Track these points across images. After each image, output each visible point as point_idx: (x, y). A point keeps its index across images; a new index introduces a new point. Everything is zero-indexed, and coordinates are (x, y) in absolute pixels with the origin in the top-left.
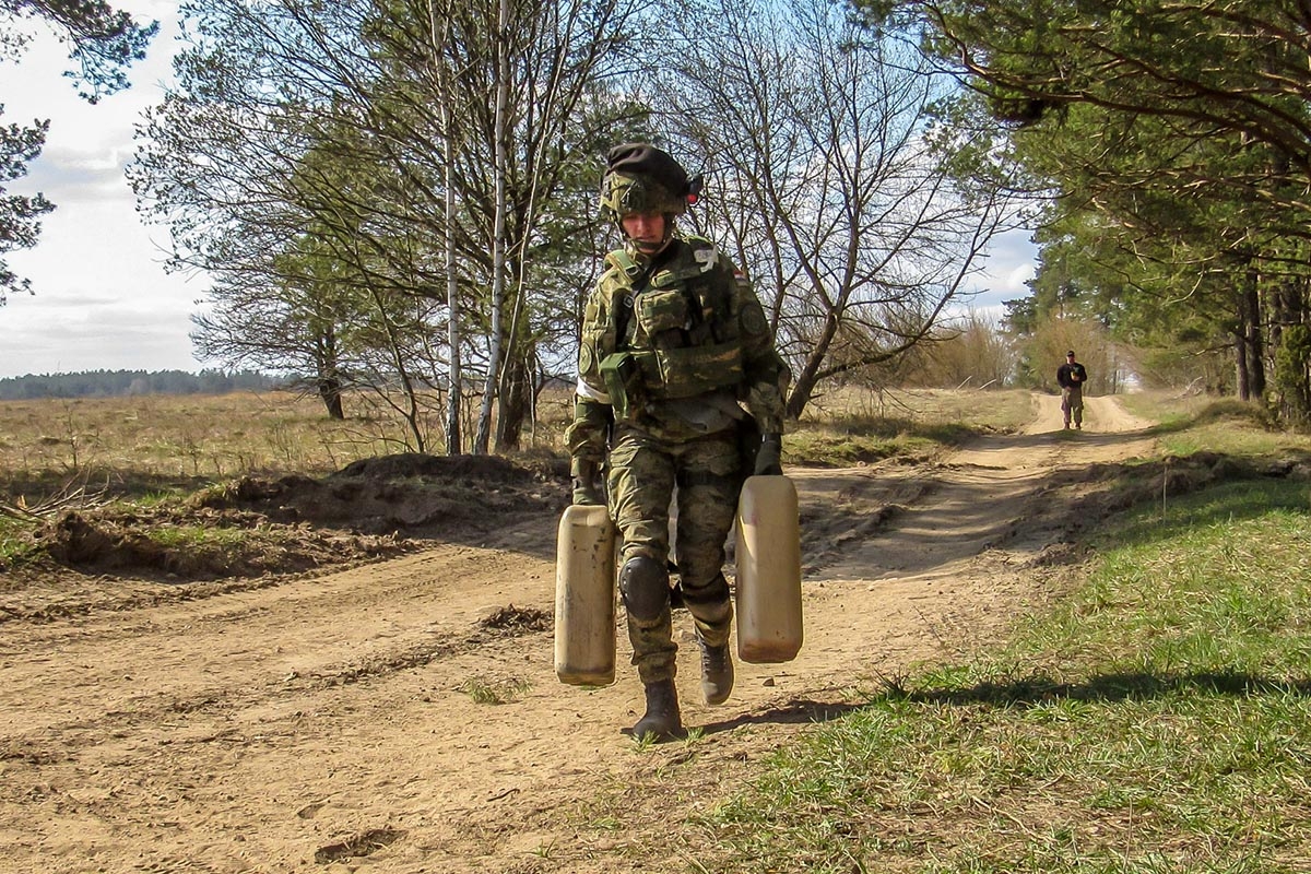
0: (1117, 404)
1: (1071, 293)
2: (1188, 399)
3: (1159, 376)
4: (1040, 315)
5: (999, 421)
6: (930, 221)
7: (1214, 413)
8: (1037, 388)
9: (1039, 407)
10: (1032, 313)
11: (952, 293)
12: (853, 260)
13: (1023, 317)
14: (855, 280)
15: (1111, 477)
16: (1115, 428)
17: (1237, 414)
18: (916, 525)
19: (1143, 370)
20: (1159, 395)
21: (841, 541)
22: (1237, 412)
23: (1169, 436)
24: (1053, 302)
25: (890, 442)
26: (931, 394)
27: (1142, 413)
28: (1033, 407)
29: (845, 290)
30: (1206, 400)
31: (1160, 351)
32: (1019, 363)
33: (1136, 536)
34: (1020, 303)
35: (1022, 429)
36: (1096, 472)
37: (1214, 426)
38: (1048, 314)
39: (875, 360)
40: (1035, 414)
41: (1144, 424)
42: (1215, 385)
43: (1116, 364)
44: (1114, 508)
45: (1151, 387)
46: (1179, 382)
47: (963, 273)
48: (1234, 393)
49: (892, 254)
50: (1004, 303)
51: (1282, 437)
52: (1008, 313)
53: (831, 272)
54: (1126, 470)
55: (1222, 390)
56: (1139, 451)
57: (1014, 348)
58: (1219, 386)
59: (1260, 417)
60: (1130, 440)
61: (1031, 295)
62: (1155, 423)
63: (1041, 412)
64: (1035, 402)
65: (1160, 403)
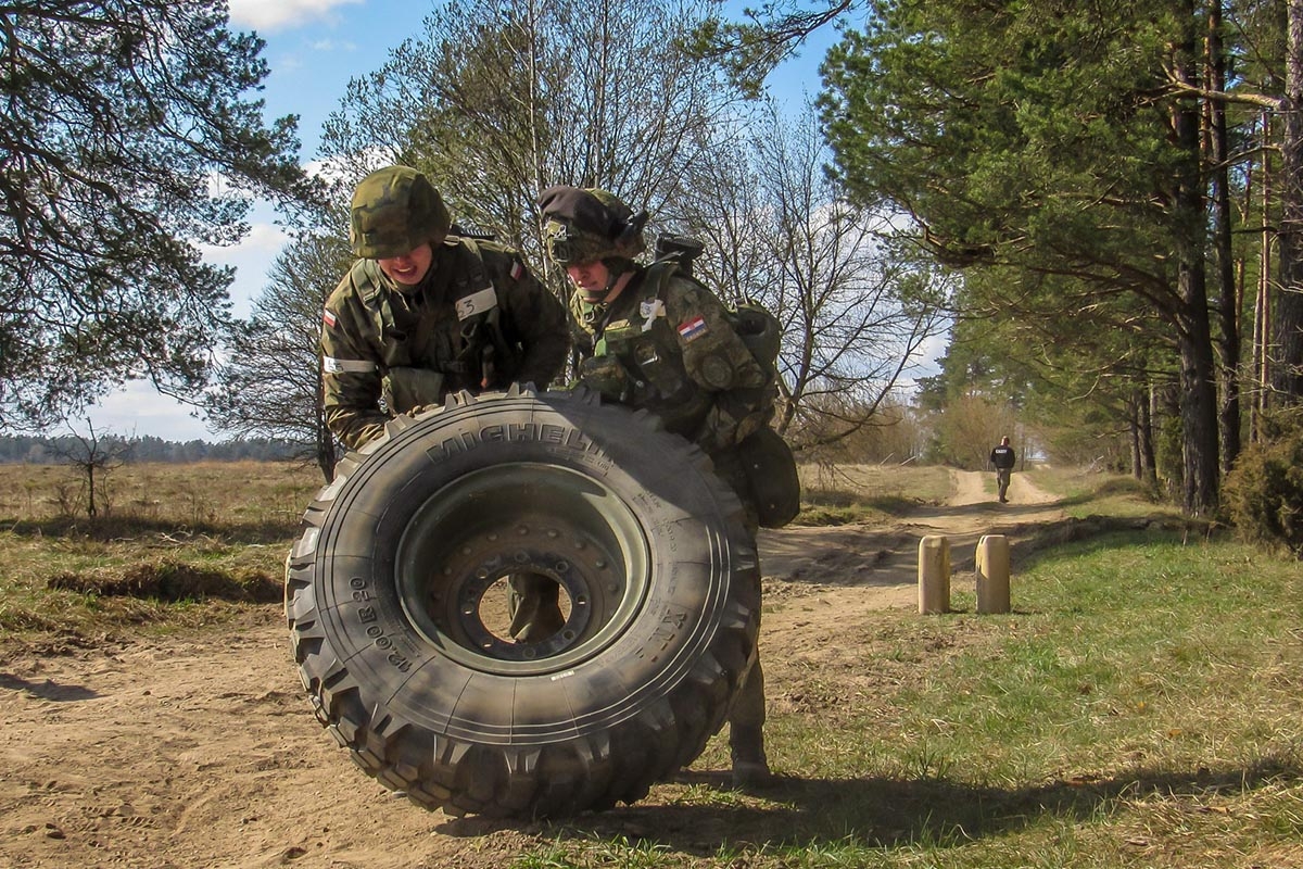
0: (1028, 480)
1: (980, 372)
2: (1089, 476)
3: (1065, 455)
4: (950, 393)
5: (925, 494)
6: (875, 324)
7: (1110, 489)
8: (948, 463)
9: (958, 483)
10: (942, 390)
11: (891, 385)
12: (808, 356)
13: (934, 394)
14: (811, 373)
15: (1033, 531)
16: (1027, 501)
17: (1128, 490)
18: (903, 563)
19: (1052, 448)
20: (1065, 472)
21: (860, 570)
22: (1131, 489)
23: (1073, 507)
24: (963, 382)
25: (847, 510)
26: (857, 470)
27: (1051, 489)
28: (952, 483)
29: (801, 383)
30: (1106, 477)
31: (1065, 431)
32: (930, 439)
33: (1051, 558)
34: (932, 381)
35: (946, 501)
36: (1021, 529)
37: (1110, 499)
38: (958, 393)
39: (828, 442)
40: (954, 489)
41: (1052, 498)
42: (1115, 464)
43: (1024, 439)
44: (1035, 549)
45: (1058, 463)
46: (1083, 460)
47: (900, 370)
48: (1130, 471)
49: (841, 353)
50: (916, 380)
51: (1160, 508)
52: (919, 390)
53: (790, 368)
54: (1041, 527)
55: (1121, 468)
56: (1049, 517)
57: (923, 424)
58: (1119, 465)
59: (1147, 492)
60: (1042, 511)
61: (941, 372)
62: (1062, 497)
63: (959, 487)
64: (953, 478)
65: (1066, 479)
